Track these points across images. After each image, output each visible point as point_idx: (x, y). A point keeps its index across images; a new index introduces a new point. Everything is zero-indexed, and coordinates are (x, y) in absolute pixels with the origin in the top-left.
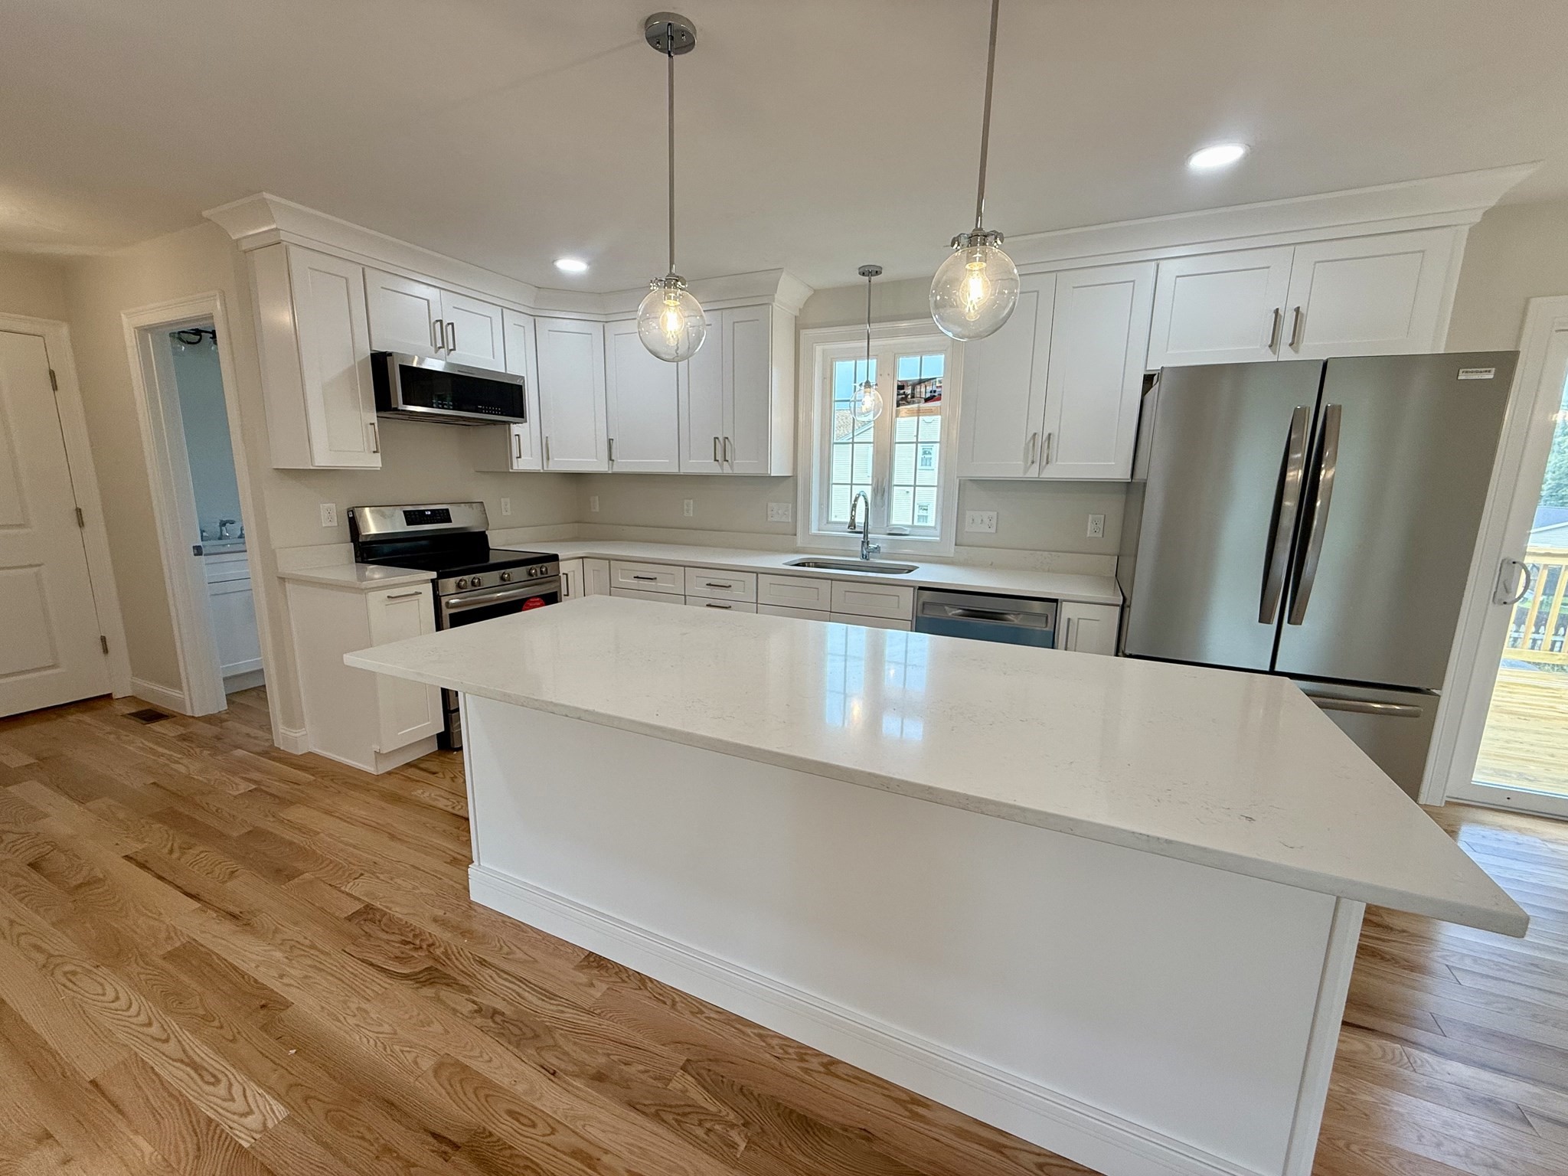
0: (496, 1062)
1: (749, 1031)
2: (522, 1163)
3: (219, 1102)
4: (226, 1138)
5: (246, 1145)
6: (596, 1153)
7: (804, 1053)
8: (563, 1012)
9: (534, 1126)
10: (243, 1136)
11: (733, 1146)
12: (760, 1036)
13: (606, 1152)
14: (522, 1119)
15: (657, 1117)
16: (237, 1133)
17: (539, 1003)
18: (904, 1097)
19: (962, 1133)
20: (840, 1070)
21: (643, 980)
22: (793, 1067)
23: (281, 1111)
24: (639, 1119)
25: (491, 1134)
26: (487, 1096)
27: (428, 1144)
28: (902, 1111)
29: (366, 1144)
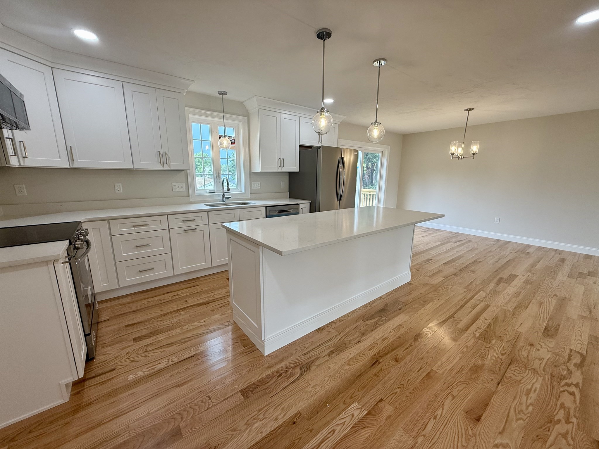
0: (352, 352)
1: (357, 311)
2: (384, 349)
3: (344, 426)
4: (362, 419)
5: (366, 412)
6: (384, 337)
7: (366, 305)
8: (338, 338)
9: (374, 347)
10: (362, 415)
11: (385, 319)
12: (359, 310)
13: (384, 336)
14: (372, 348)
15: (376, 328)
16: (360, 416)
17: (332, 342)
18: (379, 298)
19: (388, 296)
20: (371, 303)
21: (332, 322)
22: (368, 308)
23: (355, 405)
24: (376, 330)
25: (375, 354)
26: (363, 354)
27: (375, 366)
28: (381, 300)
29: (372, 380)
